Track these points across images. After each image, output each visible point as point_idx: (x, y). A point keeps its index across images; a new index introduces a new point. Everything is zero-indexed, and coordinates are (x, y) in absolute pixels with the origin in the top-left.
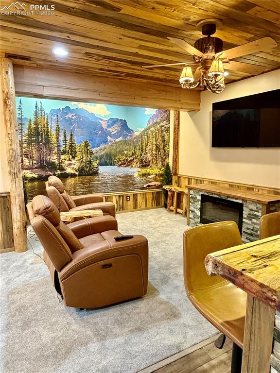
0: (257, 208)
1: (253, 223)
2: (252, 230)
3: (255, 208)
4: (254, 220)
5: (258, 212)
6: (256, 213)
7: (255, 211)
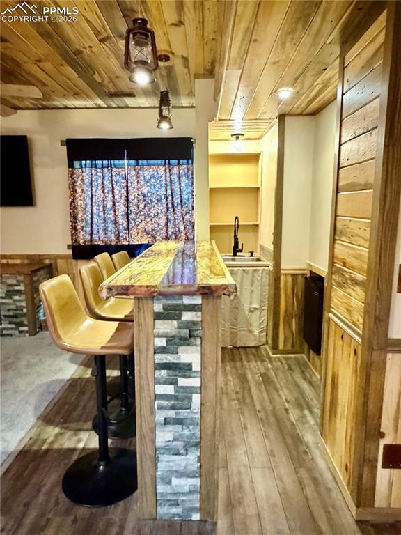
0: (17, 281)
1: (15, 301)
2: (16, 310)
3: (14, 282)
4: (17, 298)
5: (19, 285)
6: (17, 288)
7: (15, 285)
